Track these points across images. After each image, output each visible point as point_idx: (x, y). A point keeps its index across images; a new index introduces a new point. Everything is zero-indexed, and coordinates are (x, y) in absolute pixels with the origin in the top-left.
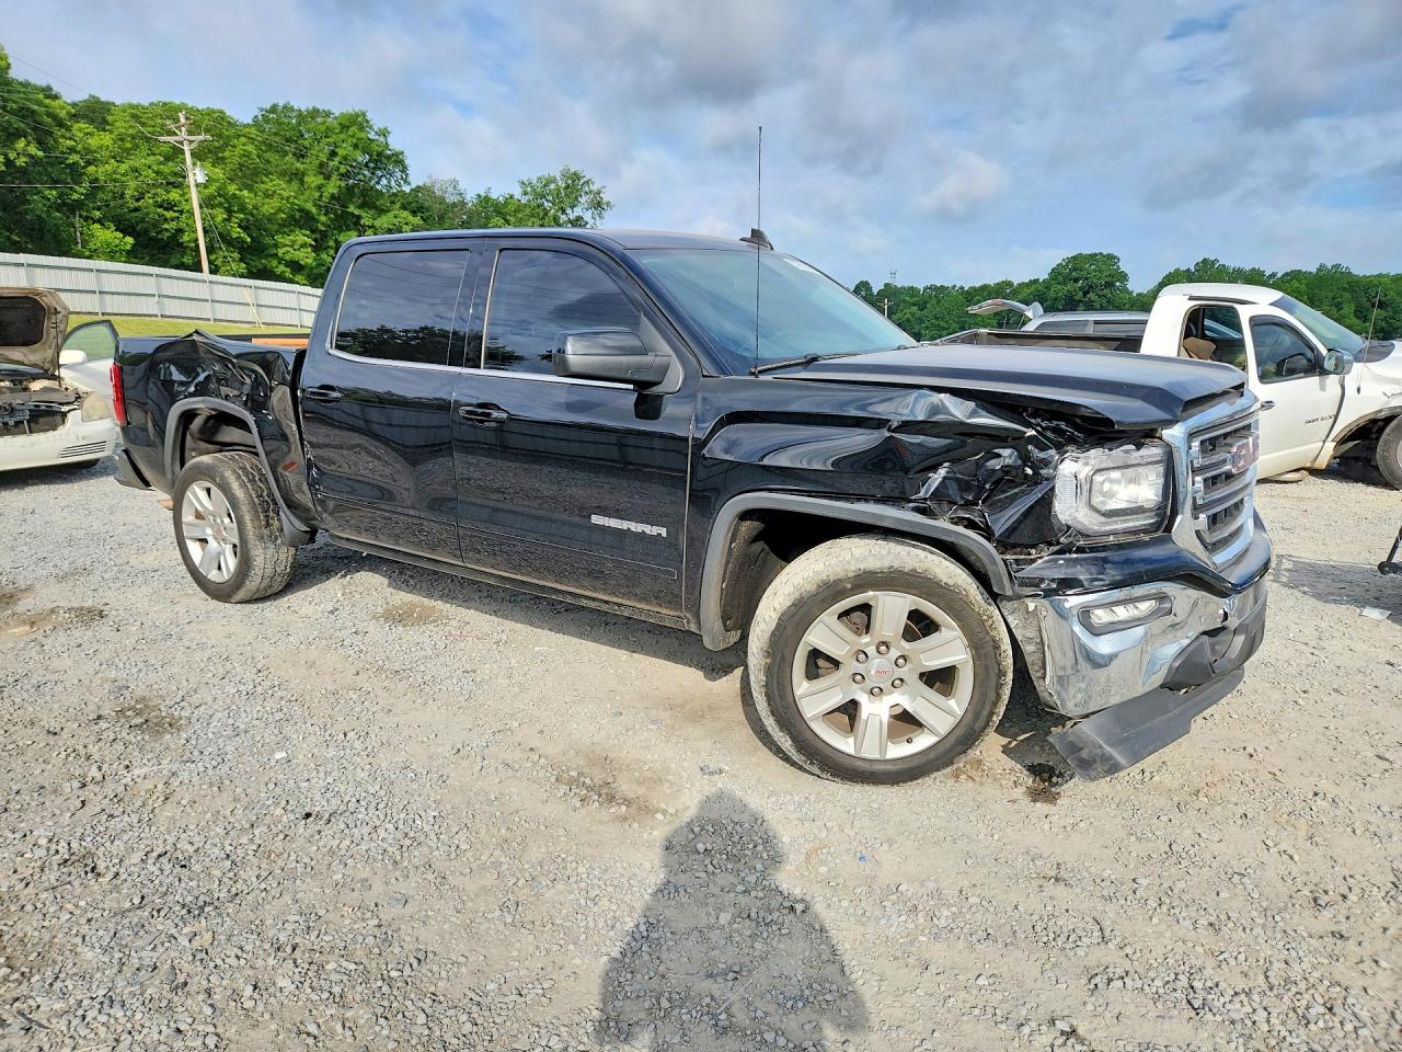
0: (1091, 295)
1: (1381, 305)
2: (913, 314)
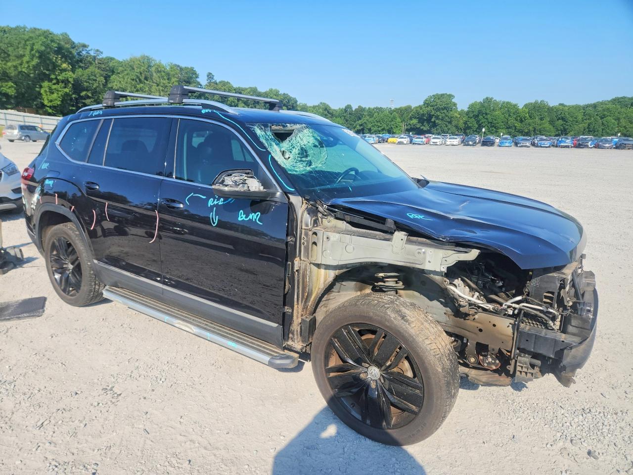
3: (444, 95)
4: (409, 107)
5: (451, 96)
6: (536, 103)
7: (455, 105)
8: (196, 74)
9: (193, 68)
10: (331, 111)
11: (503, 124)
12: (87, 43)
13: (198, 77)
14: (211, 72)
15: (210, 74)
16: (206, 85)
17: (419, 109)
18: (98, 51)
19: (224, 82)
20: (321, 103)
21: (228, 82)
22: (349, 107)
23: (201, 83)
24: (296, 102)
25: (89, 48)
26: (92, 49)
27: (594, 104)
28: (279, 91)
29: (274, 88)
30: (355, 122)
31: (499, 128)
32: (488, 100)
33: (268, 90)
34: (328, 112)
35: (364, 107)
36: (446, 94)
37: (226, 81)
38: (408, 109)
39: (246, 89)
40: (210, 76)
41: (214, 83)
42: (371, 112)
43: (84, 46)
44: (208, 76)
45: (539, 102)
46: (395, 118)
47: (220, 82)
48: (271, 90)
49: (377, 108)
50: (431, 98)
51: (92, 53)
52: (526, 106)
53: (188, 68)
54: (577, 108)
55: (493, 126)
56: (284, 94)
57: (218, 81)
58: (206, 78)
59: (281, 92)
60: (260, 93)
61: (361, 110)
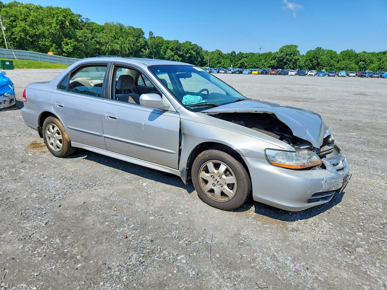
0: (288, 57)
1: (363, 61)
2: (245, 61)
3: (292, 45)
4: (271, 53)
5: (296, 46)
6: (348, 51)
7: (298, 52)
8: (143, 32)
9: (141, 29)
10: (222, 55)
11: (327, 64)
12: (81, 15)
13: (144, 34)
14: (151, 31)
15: (151, 32)
16: (149, 39)
17: (276, 54)
18: (87, 19)
19: (159, 37)
20: (217, 50)
21: (161, 37)
22: (234, 52)
23: (146, 38)
24: (202, 49)
25: (82, 17)
26: (84, 18)
27: (384, 52)
28: (191, 43)
29: (188, 41)
30: (237, 62)
31: (324, 66)
32: (319, 49)
33: (185, 42)
34: (221, 56)
35: (243, 53)
36: (293, 45)
37: (160, 37)
38: (270, 54)
39: (172, 41)
40: (151, 33)
41: (153, 37)
42: (247, 56)
43: (80, 16)
44: (150, 34)
45: (349, 50)
46: (261, 60)
47: (157, 37)
48: (187, 42)
49: (251, 53)
50: (284, 47)
51: (84, 20)
52: (341, 53)
53: (138, 29)
54: (373, 54)
55: (321, 65)
56: (194, 44)
57: (155, 37)
58: (149, 35)
59: (193, 43)
60: (180, 43)
61: (241, 54)
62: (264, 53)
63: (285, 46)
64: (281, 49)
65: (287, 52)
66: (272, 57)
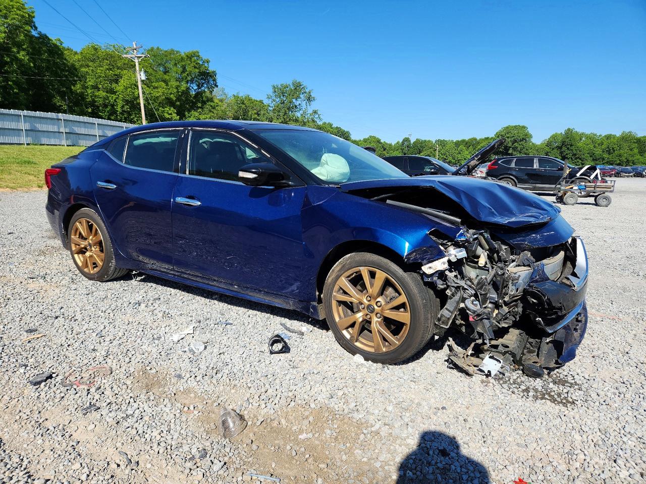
62: (460, 139)
63: (507, 128)
64: (501, 131)
65: (513, 136)
66: (482, 145)
